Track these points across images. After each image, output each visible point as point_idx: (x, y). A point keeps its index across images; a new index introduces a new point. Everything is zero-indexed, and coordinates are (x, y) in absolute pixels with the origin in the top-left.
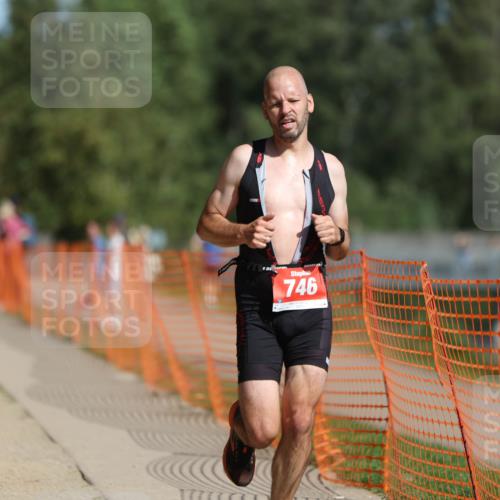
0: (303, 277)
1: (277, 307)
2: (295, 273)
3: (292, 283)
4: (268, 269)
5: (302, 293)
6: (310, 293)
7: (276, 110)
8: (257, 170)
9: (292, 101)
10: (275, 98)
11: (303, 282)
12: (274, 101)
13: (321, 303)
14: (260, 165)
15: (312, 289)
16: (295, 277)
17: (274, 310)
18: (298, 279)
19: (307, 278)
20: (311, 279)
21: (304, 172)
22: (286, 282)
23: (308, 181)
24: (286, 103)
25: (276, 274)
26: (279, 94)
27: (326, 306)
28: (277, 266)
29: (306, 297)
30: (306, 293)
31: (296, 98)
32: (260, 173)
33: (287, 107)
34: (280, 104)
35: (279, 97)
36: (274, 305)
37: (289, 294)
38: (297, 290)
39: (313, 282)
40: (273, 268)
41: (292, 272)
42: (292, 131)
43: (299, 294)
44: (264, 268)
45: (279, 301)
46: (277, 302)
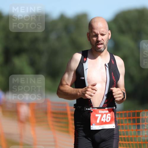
0: (105, 113)
1: (94, 127)
2: (101, 111)
3: (99, 116)
4: (88, 109)
5: (104, 121)
6: (107, 121)
7: (95, 39)
8: (84, 64)
9: (102, 35)
10: (94, 32)
11: (105, 115)
12: (94, 34)
13: (112, 126)
14: (85, 62)
15: (108, 119)
17: (91, 129)
18: (102, 114)
19: (106, 114)
20: (109, 114)
21: (105, 65)
22: (97, 115)
23: (107, 69)
24: (100, 36)
25: (92, 112)
26: (97, 31)
27: (114, 127)
28: (93, 108)
29: (106, 123)
30: (106, 121)
31: (104, 33)
32: (86, 65)
33: (100, 38)
34: (97, 36)
35: (97, 33)
36: (91, 126)
37: (98, 121)
38: (102, 120)
39: (109, 116)
40: (91, 109)
41: (100, 111)
42: (101, 49)
43: (103, 121)
44: (87, 109)
45: (94, 124)
46: (93, 125)
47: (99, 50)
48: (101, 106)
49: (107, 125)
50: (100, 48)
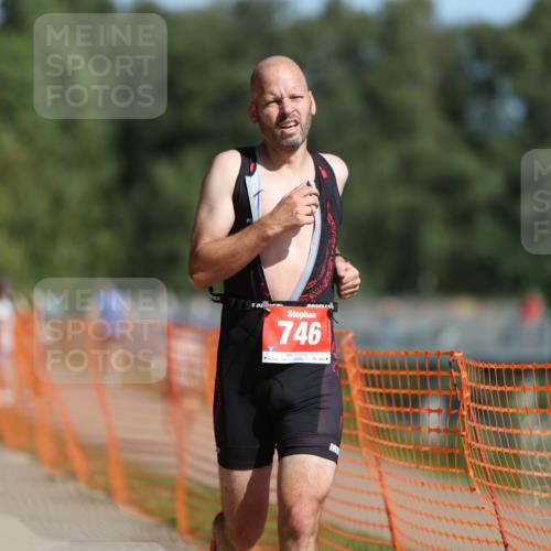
0: (304, 320)
1: (271, 356)
2: (292, 313)
3: (289, 325)
4: (258, 305)
5: (303, 343)
6: (311, 342)
7: (273, 109)
8: (248, 179)
9: (294, 97)
10: (272, 94)
11: (303, 326)
12: (271, 97)
13: (323, 358)
15: (315, 336)
16: (292, 319)
17: (264, 361)
18: (297, 322)
19: (310, 321)
20: (317, 324)
22: (281, 323)
24: (287, 100)
25: (268, 313)
26: (278, 89)
27: (328, 362)
28: (271, 302)
29: (307, 348)
30: (307, 342)
31: (300, 94)
32: (253, 183)
35: (279, 94)
36: (264, 354)
37: (284, 340)
38: (296, 337)
39: (316, 328)
40: (265, 305)
41: (289, 312)
42: (294, 138)
43: (299, 342)
44: (253, 305)
45: (271, 348)
46: (267, 350)
47: (290, 140)
48: (296, 299)
49: (308, 353)
50: (291, 135)
